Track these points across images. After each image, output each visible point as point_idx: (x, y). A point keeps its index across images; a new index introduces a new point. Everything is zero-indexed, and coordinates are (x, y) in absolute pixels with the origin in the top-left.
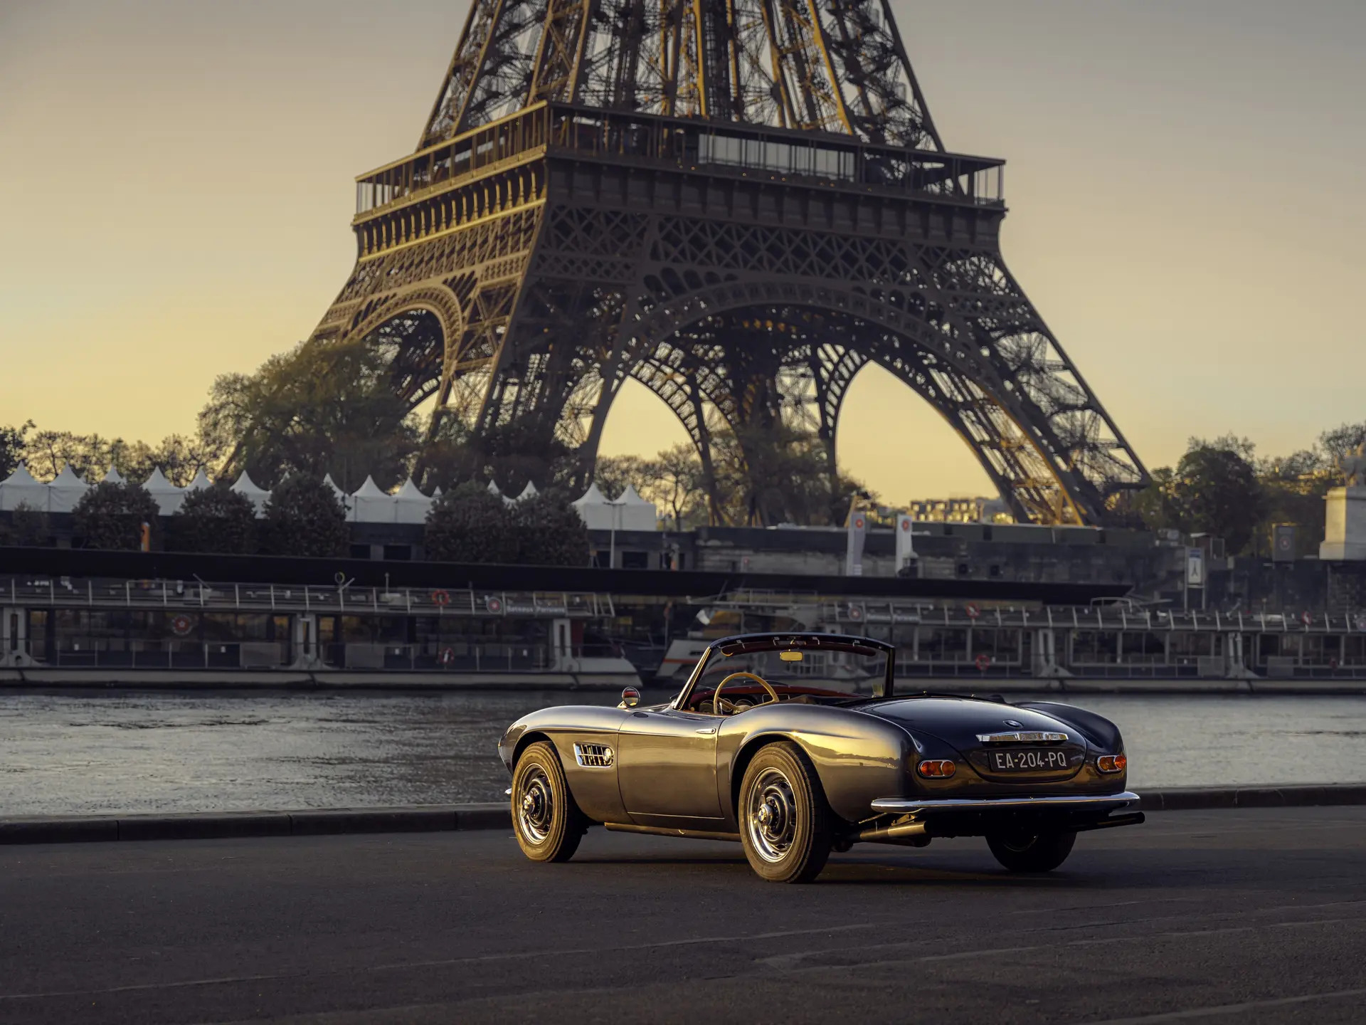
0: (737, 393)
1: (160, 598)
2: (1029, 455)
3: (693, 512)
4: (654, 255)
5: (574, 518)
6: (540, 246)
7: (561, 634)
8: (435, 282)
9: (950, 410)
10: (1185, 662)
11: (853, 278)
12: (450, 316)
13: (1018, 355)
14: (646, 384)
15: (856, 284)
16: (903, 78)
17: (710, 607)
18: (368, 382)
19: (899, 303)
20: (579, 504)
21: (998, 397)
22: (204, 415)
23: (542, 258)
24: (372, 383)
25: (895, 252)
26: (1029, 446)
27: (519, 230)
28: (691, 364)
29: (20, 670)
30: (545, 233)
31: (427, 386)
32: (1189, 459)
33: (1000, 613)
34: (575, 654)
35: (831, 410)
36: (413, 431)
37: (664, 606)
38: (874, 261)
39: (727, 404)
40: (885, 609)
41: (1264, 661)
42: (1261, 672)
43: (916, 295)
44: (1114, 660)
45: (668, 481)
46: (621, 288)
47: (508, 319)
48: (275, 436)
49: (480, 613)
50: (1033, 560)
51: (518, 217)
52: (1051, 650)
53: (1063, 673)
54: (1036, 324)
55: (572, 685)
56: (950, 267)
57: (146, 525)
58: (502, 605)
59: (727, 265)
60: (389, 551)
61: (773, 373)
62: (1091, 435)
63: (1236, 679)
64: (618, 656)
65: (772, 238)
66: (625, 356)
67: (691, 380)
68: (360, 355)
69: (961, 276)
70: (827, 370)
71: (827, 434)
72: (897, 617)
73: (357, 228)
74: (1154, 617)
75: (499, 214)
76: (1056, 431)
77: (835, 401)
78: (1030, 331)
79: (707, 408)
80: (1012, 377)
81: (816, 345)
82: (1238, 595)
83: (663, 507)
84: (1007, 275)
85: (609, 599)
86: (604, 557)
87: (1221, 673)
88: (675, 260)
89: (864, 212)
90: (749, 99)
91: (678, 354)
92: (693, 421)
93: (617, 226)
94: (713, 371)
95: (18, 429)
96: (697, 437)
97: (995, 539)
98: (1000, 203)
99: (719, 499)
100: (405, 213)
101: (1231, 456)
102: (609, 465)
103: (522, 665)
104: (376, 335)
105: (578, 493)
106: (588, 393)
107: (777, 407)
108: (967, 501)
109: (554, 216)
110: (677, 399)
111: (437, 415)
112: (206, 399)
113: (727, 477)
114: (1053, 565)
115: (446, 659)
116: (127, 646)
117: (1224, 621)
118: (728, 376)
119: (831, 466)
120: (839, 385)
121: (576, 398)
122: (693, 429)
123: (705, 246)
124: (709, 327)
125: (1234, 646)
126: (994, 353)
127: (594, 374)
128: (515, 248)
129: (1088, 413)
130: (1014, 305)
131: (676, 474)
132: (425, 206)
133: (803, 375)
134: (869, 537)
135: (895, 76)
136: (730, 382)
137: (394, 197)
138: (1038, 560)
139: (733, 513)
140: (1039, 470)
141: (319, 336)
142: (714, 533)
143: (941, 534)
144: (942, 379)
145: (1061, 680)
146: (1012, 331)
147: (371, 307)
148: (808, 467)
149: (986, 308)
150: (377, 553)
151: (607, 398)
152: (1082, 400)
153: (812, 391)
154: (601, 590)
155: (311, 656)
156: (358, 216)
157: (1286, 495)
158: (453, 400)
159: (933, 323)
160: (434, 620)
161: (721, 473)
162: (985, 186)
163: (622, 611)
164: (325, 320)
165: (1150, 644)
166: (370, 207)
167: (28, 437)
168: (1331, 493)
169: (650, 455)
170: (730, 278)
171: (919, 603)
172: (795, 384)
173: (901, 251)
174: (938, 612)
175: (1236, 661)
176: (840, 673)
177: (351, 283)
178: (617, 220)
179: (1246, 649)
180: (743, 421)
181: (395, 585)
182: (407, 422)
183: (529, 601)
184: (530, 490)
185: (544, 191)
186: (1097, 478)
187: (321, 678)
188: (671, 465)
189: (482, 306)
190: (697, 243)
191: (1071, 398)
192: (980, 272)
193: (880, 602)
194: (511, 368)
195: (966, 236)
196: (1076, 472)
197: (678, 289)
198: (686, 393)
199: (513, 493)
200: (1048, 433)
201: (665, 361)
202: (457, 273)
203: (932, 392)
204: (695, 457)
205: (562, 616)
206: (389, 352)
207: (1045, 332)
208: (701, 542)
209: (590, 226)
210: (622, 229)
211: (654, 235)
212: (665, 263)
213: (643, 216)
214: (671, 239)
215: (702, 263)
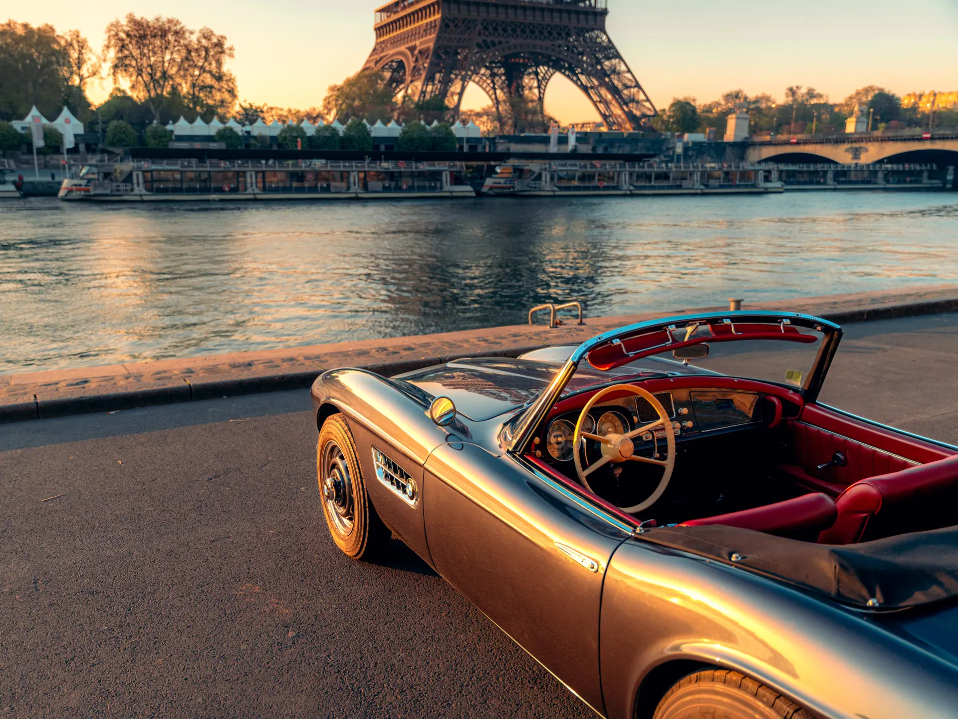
0: (509, 86)
1: (301, 167)
2: (614, 105)
3: (493, 130)
4: (480, 34)
5: (451, 133)
6: (439, 33)
7: (446, 177)
8: (403, 48)
9: (585, 89)
10: (678, 183)
11: (551, 41)
12: (408, 60)
13: (611, 68)
15: (552, 43)
17: (500, 165)
18: (381, 86)
19: (568, 50)
20: (453, 128)
21: (602, 84)
22: (325, 100)
23: (440, 37)
24: (382, 86)
25: (567, 30)
26: (614, 102)
27: (431, 27)
28: (493, 75)
29: (254, 194)
30: (441, 27)
31: (401, 87)
32: (673, 105)
33: (609, 166)
34: (451, 184)
35: (542, 91)
36: (396, 103)
37: (483, 166)
38: (559, 34)
39: (505, 90)
40: (565, 165)
41: (708, 182)
42: (707, 186)
43: (574, 47)
44: (650, 182)
45: (485, 118)
46: (468, 48)
47: (428, 61)
48: (350, 106)
49: (417, 170)
50: (618, 144)
51: (431, 22)
52: (627, 179)
53: (632, 188)
54: (618, 56)
56: (587, 35)
57: (299, 140)
58: (424, 167)
59: (506, 38)
60: (387, 147)
61: (522, 78)
62: (636, 97)
63: (697, 189)
64: (467, 184)
65: (522, 27)
66: (470, 73)
67: (493, 82)
68: (378, 76)
69: (591, 38)
70: (541, 76)
71: (541, 99)
72: (570, 168)
73: (376, 29)
74: (667, 166)
75: (425, 22)
76: (623, 96)
77: (543, 88)
78: (615, 58)
79: (498, 92)
80: (608, 76)
81: (537, 66)
82: (692, 156)
83: (483, 128)
84: (608, 37)
85: (464, 164)
86: (462, 147)
87: (691, 187)
88: (487, 36)
89: (556, 15)
91: (488, 72)
92: (493, 97)
93: (466, 24)
94: (500, 78)
95: (261, 106)
96: (495, 102)
97: (603, 137)
98: (606, 9)
99: (502, 124)
100: (392, 23)
101: (688, 104)
102: (464, 113)
103: (432, 189)
104: (383, 68)
105: (453, 123)
106: (456, 87)
107: (523, 90)
108: (589, 123)
109: (444, 21)
110: (488, 89)
111: (404, 97)
112: (325, 93)
113: (505, 117)
114: (624, 146)
115: (404, 187)
116: (291, 184)
117: (693, 167)
118: (506, 80)
119: (542, 111)
120: (545, 82)
121: (452, 89)
122: (493, 99)
123: (498, 30)
124: (499, 62)
125: (697, 177)
126: (602, 68)
127: (458, 80)
128: (430, 34)
129: (636, 89)
130: (610, 48)
131: (488, 116)
132: (398, 20)
133: (533, 79)
134: (559, 138)
136: (507, 82)
137: (388, 17)
139: (508, 130)
140: (617, 111)
141: (365, 69)
142: (501, 137)
143: (583, 136)
144: (583, 78)
145: (631, 190)
146: (609, 58)
147: (381, 58)
148: (534, 112)
149: (599, 51)
150: (382, 148)
151: (463, 88)
152: (633, 84)
153: (535, 84)
154: (460, 160)
155: (356, 187)
156: (376, 25)
157: (707, 118)
158: (409, 91)
159: (580, 57)
160: (400, 173)
161: (503, 115)
162: (600, 3)
163: (468, 167)
164: (365, 64)
165: (665, 176)
166: (380, 21)
167: (265, 109)
168: (730, 116)
169: (478, 109)
170: (507, 42)
171: (578, 162)
172: (529, 82)
173: (569, 29)
174: (585, 166)
175: (697, 182)
176: (548, 189)
177: (374, 50)
178: (466, 22)
179: (701, 178)
180: (511, 96)
181: (387, 159)
182: (394, 100)
183: (434, 165)
184: (435, 123)
185: (440, 12)
186: (638, 113)
187: (360, 196)
188: (486, 112)
189: (419, 56)
190: (495, 29)
191: (629, 84)
192: (598, 37)
193: (563, 162)
194: (430, 79)
195: (593, 23)
196: (631, 112)
197: (488, 47)
198: (491, 87)
199: (430, 124)
200: (621, 97)
201: (483, 75)
202: (410, 44)
203: (579, 83)
204: (494, 109)
205: (446, 170)
206: (387, 75)
207: (621, 59)
208: (496, 141)
209: (457, 24)
210: (469, 24)
211: (479, 27)
212: (483, 37)
213: (476, 20)
214: (486, 28)
215: (497, 37)
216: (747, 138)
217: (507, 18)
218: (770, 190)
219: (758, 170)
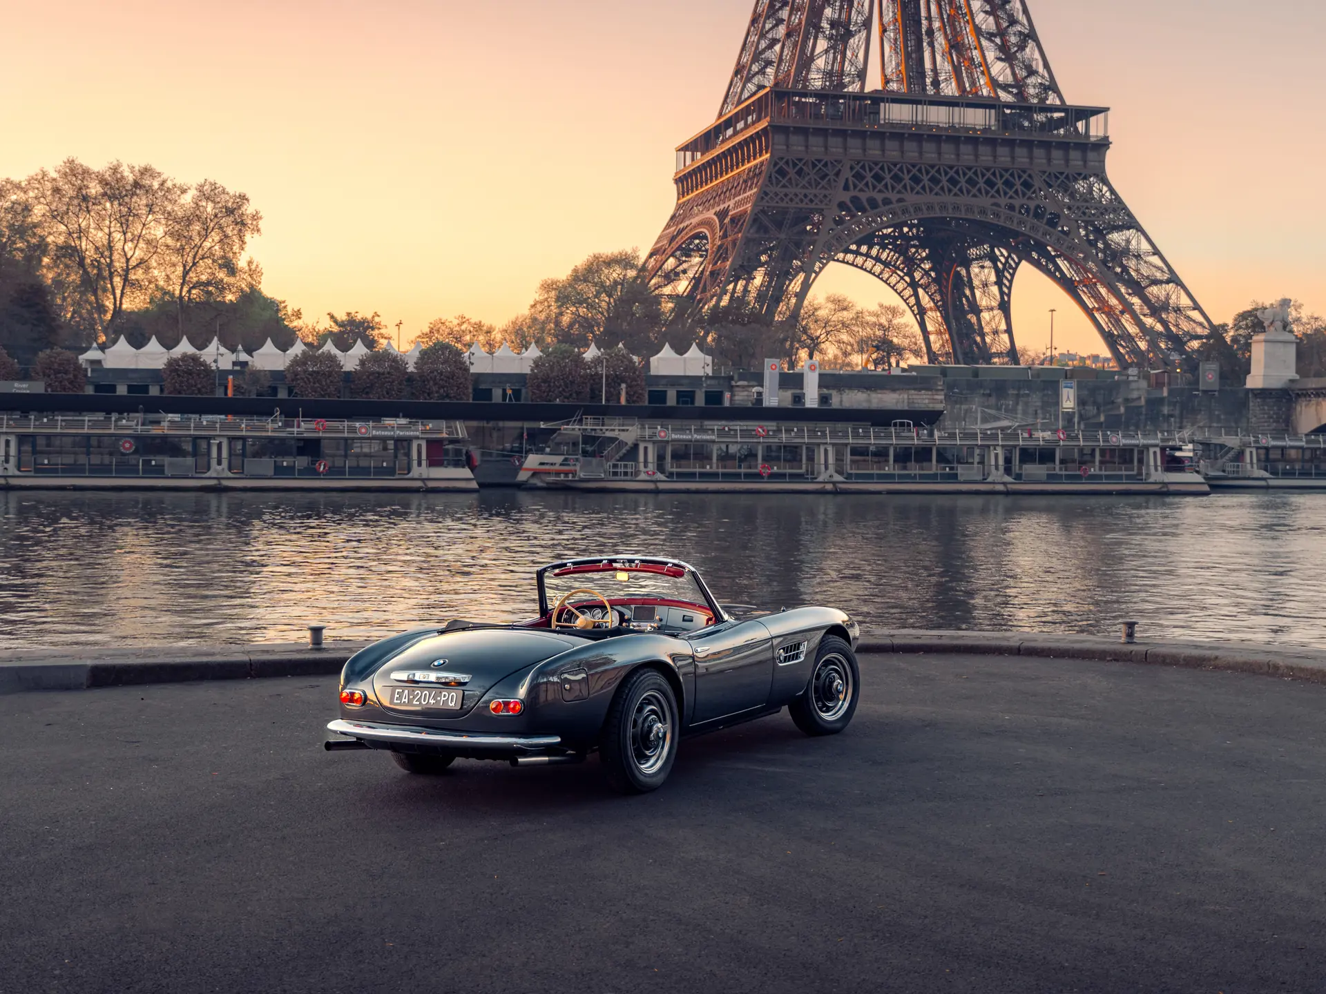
0: (939, 282)
4: (846, 188)
6: (764, 185)
8: (711, 213)
10: (947, 469)
11: (993, 196)
12: (713, 234)
13: (1122, 246)
14: (878, 277)
15: (993, 200)
16: (1037, 55)
23: (766, 194)
25: (1025, 176)
27: (755, 175)
30: (769, 176)
34: (427, 464)
35: (1006, 290)
38: (1008, 184)
41: (1021, 468)
42: (1018, 477)
47: (741, 234)
51: (755, 167)
52: (831, 460)
54: (1132, 224)
55: (422, 488)
59: (899, 192)
61: (967, 266)
62: (1175, 301)
64: (461, 466)
65: (933, 172)
67: (910, 272)
70: (1001, 262)
71: (1005, 306)
73: (677, 181)
75: (747, 166)
76: (1152, 299)
77: (1007, 284)
78: (1128, 229)
79: (921, 292)
81: (994, 245)
84: (1112, 190)
87: (980, 478)
88: (861, 190)
89: (1002, 150)
90: (942, 78)
92: (912, 301)
93: (820, 169)
94: (921, 266)
96: (916, 312)
98: (1106, 138)
100: (699, 169)
107: (971, 289)
109: (776, 164)
110: (900, 286)
115: (322, 469)
120: (1009, 273)
122: (913, 306)
123: (883, 179)
125: (996, 457)
126: (1106, 244)
128: (751, 188)
129: (1173, 286)
130: (1117, 209)
132: (709, 163)
133: (987, 267)
135: (1032, 54)
136: (932, 273)
137: (695, 159)
138: (1015, 392)
144: (1064, 265)
146: (1117, 229)
147: (680, 232)
149: (1095, 214)
152: (1166, 277)
153: (993, 278)
155: (222, 467)
156: (676, 173)
162: (1096, 128)
166: (682, 167)
168: (1257, 338)
170: (900, 200)
172: (982, 273)
173: (1030, 176)
175: (997, 468)
177: (673, 217)
179: (1007, 460)
185: (770, 148)
186: (1181, 332)
187: (226, 483)
189: (730, 227)
190: (878, 178)
191: (1159, 275)
195: (1080, 163)
197: (862, 210)
198: (906, 282)
202: (722, 207)
203: (1058, 275)
205: (419, 438)
207: (1140, 229)
208: (733, 383)
209: (801, 169)
210: (823, 171)
211: (847, 174)
212: (852, 193)
213: (839, 162)
214: (859, 176)
215: (880, 191)
216: (1292, 381)
217: (902, 157)
218: (1172, 488)
219: (1147, 447)
